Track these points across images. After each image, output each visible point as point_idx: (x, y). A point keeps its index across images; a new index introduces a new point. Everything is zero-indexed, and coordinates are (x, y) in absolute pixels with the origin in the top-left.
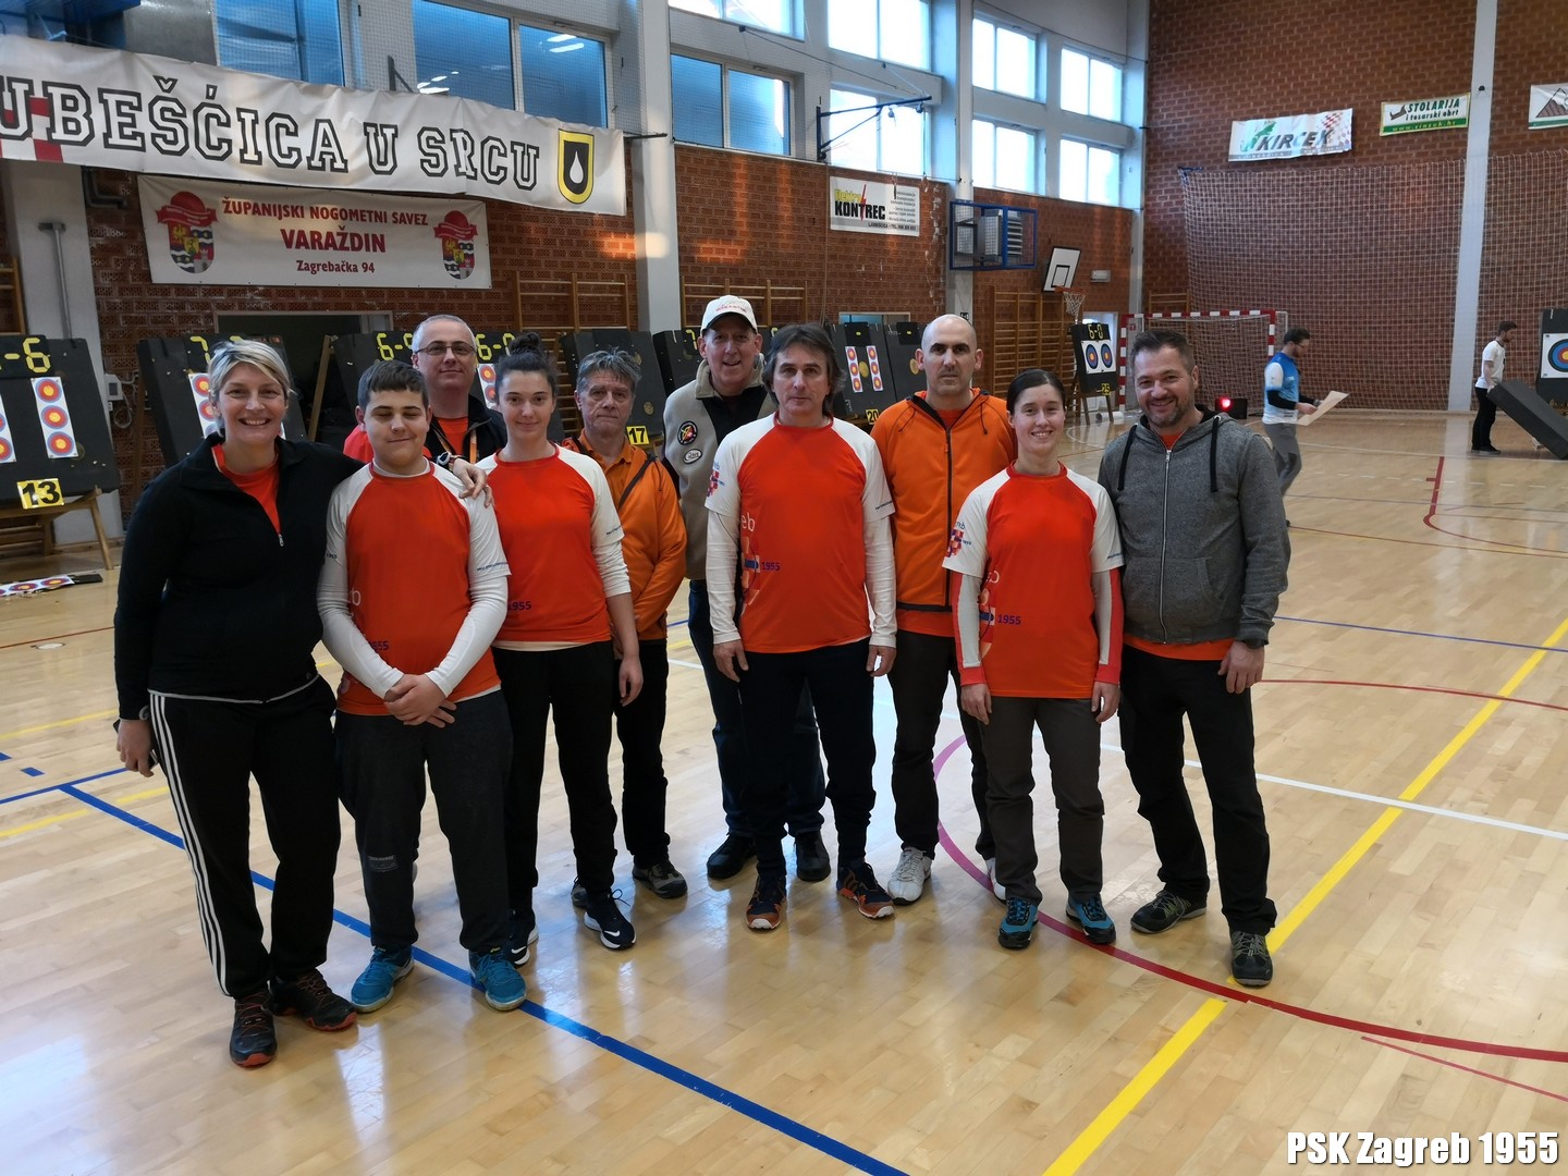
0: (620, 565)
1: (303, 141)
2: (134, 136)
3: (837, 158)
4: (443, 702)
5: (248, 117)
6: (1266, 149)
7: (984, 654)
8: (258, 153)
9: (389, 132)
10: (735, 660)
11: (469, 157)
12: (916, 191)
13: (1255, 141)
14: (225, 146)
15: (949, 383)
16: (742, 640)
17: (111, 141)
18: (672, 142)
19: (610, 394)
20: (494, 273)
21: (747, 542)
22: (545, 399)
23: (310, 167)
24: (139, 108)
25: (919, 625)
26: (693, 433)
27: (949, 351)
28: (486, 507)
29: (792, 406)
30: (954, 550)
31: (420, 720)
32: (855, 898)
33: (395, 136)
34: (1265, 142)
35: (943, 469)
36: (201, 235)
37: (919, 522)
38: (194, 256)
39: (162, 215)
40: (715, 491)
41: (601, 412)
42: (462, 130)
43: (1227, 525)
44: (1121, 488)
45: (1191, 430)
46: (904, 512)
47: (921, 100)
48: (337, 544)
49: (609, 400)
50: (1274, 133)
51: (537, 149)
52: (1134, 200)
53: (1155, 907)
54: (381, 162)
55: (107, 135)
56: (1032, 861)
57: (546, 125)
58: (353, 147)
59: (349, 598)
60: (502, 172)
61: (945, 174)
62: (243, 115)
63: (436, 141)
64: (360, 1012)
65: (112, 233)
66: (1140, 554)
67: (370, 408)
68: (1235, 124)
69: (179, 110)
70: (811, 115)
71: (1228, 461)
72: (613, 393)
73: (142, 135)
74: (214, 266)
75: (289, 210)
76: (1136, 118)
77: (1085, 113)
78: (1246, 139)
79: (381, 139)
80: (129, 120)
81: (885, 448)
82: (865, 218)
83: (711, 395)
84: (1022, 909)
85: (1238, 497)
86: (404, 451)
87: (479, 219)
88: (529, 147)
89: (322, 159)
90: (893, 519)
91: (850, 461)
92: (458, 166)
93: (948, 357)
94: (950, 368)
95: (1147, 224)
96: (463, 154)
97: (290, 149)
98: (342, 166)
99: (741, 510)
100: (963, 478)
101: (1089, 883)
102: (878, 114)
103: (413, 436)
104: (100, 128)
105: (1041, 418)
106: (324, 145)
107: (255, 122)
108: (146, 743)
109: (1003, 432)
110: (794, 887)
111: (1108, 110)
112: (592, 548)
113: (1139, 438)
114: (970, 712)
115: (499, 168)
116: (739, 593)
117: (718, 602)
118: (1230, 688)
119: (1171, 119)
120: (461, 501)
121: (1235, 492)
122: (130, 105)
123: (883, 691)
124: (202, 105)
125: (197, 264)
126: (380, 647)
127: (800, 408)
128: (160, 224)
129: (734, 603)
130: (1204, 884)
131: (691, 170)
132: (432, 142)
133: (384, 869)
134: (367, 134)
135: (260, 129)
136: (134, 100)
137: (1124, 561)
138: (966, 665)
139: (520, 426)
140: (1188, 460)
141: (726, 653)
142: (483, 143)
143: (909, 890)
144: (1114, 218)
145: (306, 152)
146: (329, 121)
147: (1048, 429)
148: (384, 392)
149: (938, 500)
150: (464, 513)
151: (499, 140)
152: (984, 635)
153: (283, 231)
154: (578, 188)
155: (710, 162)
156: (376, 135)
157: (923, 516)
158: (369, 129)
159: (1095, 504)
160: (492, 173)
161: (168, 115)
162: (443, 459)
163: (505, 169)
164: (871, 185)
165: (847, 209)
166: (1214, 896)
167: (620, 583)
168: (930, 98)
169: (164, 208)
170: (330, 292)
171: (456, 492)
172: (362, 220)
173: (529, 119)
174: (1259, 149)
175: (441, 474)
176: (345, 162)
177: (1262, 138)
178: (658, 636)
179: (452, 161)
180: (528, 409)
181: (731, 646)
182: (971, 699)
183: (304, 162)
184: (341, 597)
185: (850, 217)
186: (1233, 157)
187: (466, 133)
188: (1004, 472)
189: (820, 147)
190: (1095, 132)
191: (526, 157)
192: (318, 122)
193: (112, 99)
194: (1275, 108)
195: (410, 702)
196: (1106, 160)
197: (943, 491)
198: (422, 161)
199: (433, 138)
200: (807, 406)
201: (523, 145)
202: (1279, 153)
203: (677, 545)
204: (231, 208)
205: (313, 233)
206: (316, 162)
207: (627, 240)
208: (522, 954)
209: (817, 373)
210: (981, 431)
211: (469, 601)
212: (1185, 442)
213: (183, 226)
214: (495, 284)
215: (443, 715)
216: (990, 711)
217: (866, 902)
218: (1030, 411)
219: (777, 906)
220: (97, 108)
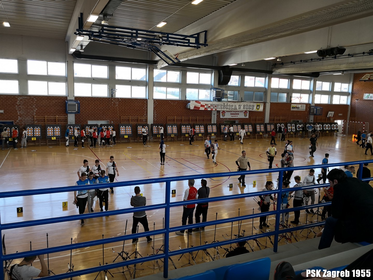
3: (293, 102)
8: (230, 108)
12: (305, 105)
18: (270, 103)
20: (249, 116)
36: (224, 114)
50: (370, 96)
52: (349, 103)
58: (238, 107)
61: (310, 102)
62: (229, 105)
65: (218, 114)
68: (364, 94)
70: (290, 97)
73: (222, 108)
74: (225, 116)
76: (350, 91)
77: (340, 91)
78: (366, 96)
79: (240, 106)
87: (248, 112)
88: (253, 106)
95: (350, 107)
96: (247, 107)
104: (219, 108)
111: (345, 91)
115: (250, 108)
119: (355, 92)
124: (226, 105)
128: (222, 114)
136: (222, 105)
144: (345, 106)
145: (234, 108)
153: (230, 113)
154: (258, 109)
155: (274, 104)
164: (298, 105)
170: (234, 118)
172: (237, 112)
173: (254, 103)
174: (368, 98)
185: (294, 109)
186: (364, 99)
189: (290, 101)
192: (235, 105)
194: (370, 92)
198: (243, 108)
205: (233, 113)
214: (249, 117)
220: (219, 106)
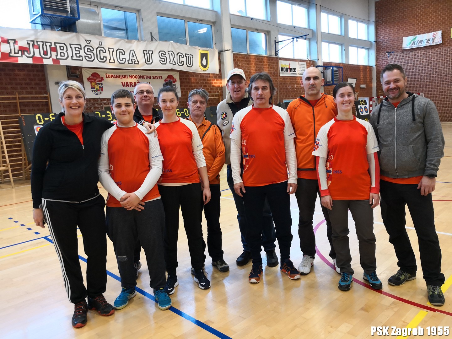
0: (202, 157)
1: (126, 56)
2: (80, 57)
3: (281, 55)
4: (140, 202)
5: (111, 50)
6: (414, 45)
7: (329, 185)
8: (114, 60)
9: (150, 53)
10: (241, 189)
11: (173, 59)
12: (305, 63)
13: (411, 43)
14: (105, 58)
15: (312, 90)
16: (243, 182)
17: (73, 58)
18: (232, 52)
19: (199, 103)
20: (182, 92)
21: (244, 148)
22: (174, 101)
23: (128, 63)
24: (81, 49)
25: (305, 176)
26: (226, 115)
27: (312, 79)
28: (155, 137)
29: (258, 101)
30: (316, 149)
31: (132, 208)
32: (287, 272)
33: (152, 53)
34: (414, 43)
35: (312, 120)
36: (99, 84)
37: (303, 140)
38: (98, 90)
39: (89, 79)
40: (233, 132)
41: (196, 108)
42: (171, 51)
43: (420, 133)
44: (378, 123)
45: (404, 100)
46: (299, 137)
47: (306, 35)
48: (104, 149)
49: (198, 104)
50: (416, 40)
51: (193, 55)
52: (373, 63)
53: (397, 276)
54: (148, 61)
55: (72, 57)
56: (350, 259)
57: (195, 48)
58: (140, 57)
59: (110, 168)
60: (183, 62)
61: (314, 58)
62: (110, 49)
63: (164, 54)
64: (116, 309)
66: (386, 146)
67: (114, 104)
68: (404, 38)
69: (92, 49)
70: (273, 43)
71: (419, 110)
72: (200, 102)
73: (82, 56)
74: (103, 93)
75: (124, 76)
76: (372, 39)
77: (357, 38)
78: (407, 42)
79: (148, 54)
80: (78, 52)
81: (291, 115)
82: (290, 72)
83: (231, 102)
84: (347, 277)
85: (423, 123)
86: (126, 118)
87: (177, 76)
88: (190, 55)
89: (132, 61)
90: (295, 139)
91: (279, 119)
92: (170, 61)
93: (312, 81)
94: (313, 85)
95: (377, 70)
96: (172, 58)
97: (123, 59)
98: (137, 63)
99: (242, 138)
100: (318, 123)
101: (371, 267)
102: (293, 41)
103: (129, 113)
104: (70, 55)
105: (346, 98)
106: (132, 57)
107: (113, 51)
108: (42, 217)
109: (333, 106)
110: (266, 269)
111: (363, 36)
112: (193, 152)
113: (384, 105)
114: (325, 206)
115: (182, 61)
116: (242, 166)
117: (235, 170)
118: (422, 193)
119: (383, 38)
120: (146, 135)
121: (422, 121)
122: (78, 48)
123: (293, 199)
124: (98, 47)
125: (98, 92)
126: (119, 184)
127: (261, 102)
128: (88, 82)
129: (240, 170)
130: (415, 268)
131: (238, 60)
132: (163, 55)
133: (123, 260)
134: (144, 53)
135: (115, 53)
136: (79, 47)
137: (380, 149)
138: (322, 189)
139: (166, 110)
140: (403, 111)
141: (238, 186)
142: (177, 54)
143: (306, 270)
144: (367, 69)
145: (127, 59)
146: (133, 50)
147: (349, 102)
148: (118, 99)
149: (311, 131)
150: (147, 139)
151: (182, 53)
152: (329, 178)
153: (122, 82)
154: (205, 66)
155: (243, 58)
156: (147, 53)
157: (305, 137)
158: (145, 52)
159: (367, 129)
160: (180, 63)
161: (89, 50)
162: (141, 122)
163: (184, 62)
164: (291, 62)
165: (284, 69)
166: (420, 273)
167: (202, 163)
168: (308, 35)
169: (89, 77)
171: (144, 132)
172: (144, 78)
173: (190, 47)
174: (412, 45)
175: (139, 126)
176: (138, 61)
177: (413, 41)
178: (217, 183)
179: (168, 60)
180: (168, 104)
181: (240, 184)
182: (325, 201)
183: (127, 62)
184: (107, 168)
185: (286, 72)
186: (404, 48)
187: (172, 52)
188: (333, 120)
189: (276, 52)
190: (359, 43)
191: (190, 58)
192: (130, 50)
193: (73, 46)
194: (416, 32)
195: (128, 202)
196: (363, 52)
197: (313, 127)
198: (160, 60)
199: (163, 54)
200: (263, 101)
201: (189, 54)
202: (418, 46)
203: (222, 152)
204: (107, 77)
205: (130, 83)
206: (130, 62)
207: (220, 81)
208: (172, 290)
209: (267, 89)
210: (325, 107)
211: (149, 168)
212: (402, 104)
213: (94, 82)
214: (182, 95)
215: (140, 206)
216: (332, 205)
217: (290, 274)
218: (342, 96)
219: (259, 275)
220: (69, 49)
